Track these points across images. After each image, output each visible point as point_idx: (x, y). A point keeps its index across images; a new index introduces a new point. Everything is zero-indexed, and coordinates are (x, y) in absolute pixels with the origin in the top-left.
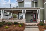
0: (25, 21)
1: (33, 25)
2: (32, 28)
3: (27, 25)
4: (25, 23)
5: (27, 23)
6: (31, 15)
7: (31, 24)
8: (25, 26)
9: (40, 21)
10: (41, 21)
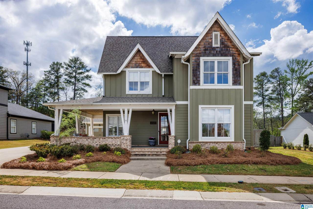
0: (129, 143)
1: (153, 155)
2: (147, 159)
3: (136, 155)
4: (129, 148)
5: (135, 150)
6: (151, 123)
7: (147, 150)
8: (130, 155)
9: (176, 143)
10: (179, 141)
